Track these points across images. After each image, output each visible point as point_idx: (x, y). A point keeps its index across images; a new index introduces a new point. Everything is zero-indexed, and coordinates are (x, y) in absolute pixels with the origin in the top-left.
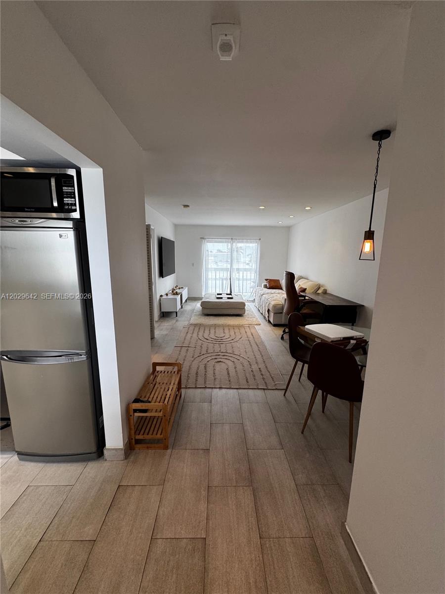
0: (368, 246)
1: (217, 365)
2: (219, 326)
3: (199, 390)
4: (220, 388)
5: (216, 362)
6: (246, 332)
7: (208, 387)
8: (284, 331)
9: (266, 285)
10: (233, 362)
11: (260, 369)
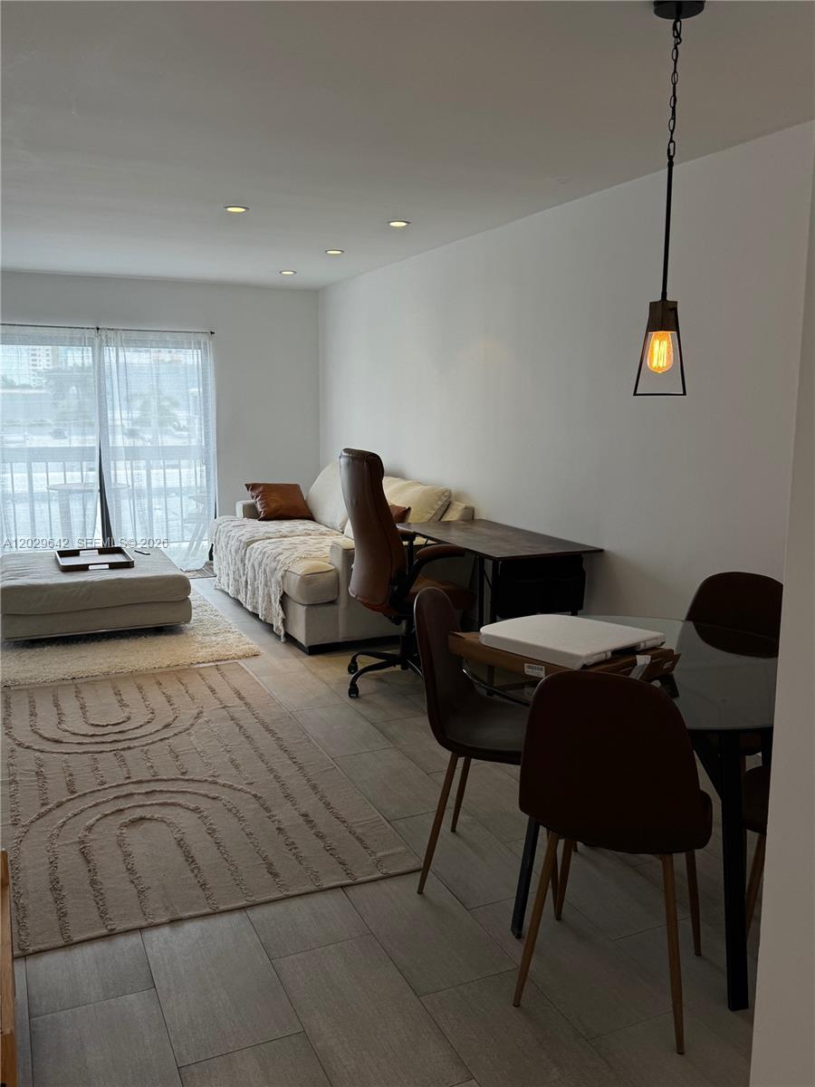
0: (661, 351)
1: (134, 837)
2: (92, 681)
3: (88, 952)
4: (173, 922)
5: (126, 826)
6: (213, 691)
7: (119, 928)
8: (352, 668)
9: (253, 507)
10: (196, 810)
11: (305, 815)
